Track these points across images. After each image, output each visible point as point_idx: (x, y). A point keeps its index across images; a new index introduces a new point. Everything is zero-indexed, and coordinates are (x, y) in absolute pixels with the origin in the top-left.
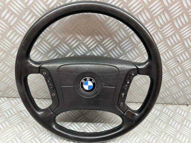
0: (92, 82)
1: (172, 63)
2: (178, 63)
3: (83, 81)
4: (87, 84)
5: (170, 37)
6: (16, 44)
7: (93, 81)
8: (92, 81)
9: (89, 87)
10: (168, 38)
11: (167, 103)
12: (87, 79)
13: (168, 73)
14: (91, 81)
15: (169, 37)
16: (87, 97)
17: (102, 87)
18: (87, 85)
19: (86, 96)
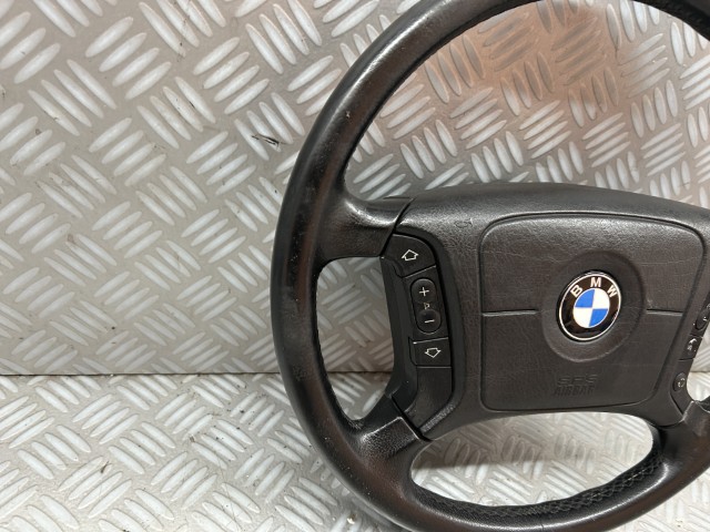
0: (609, 295)
3: (575, 289)
4: (587, 303)
6: (230, 115)
8: (609, 291)
14: (606, 290)
16: (580, 358)
18: (590, 306)
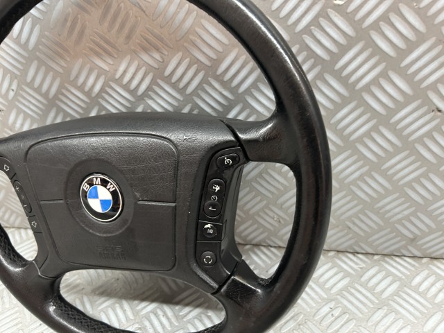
0: (109, 189)
1: (415, 115)
2: (439, 114)
3: (85, 186)
5: (381, 23)
7: (112, 186)
8: (108, 187)
9: (103, 203)
10: (375, 26)
11: (433, 256)
12: (95, 179)
13: (407, 152)
14: (105, 186)
15: (377, 22)
16: (104, 233)
17: (136, 203)
19: (100, 232)
